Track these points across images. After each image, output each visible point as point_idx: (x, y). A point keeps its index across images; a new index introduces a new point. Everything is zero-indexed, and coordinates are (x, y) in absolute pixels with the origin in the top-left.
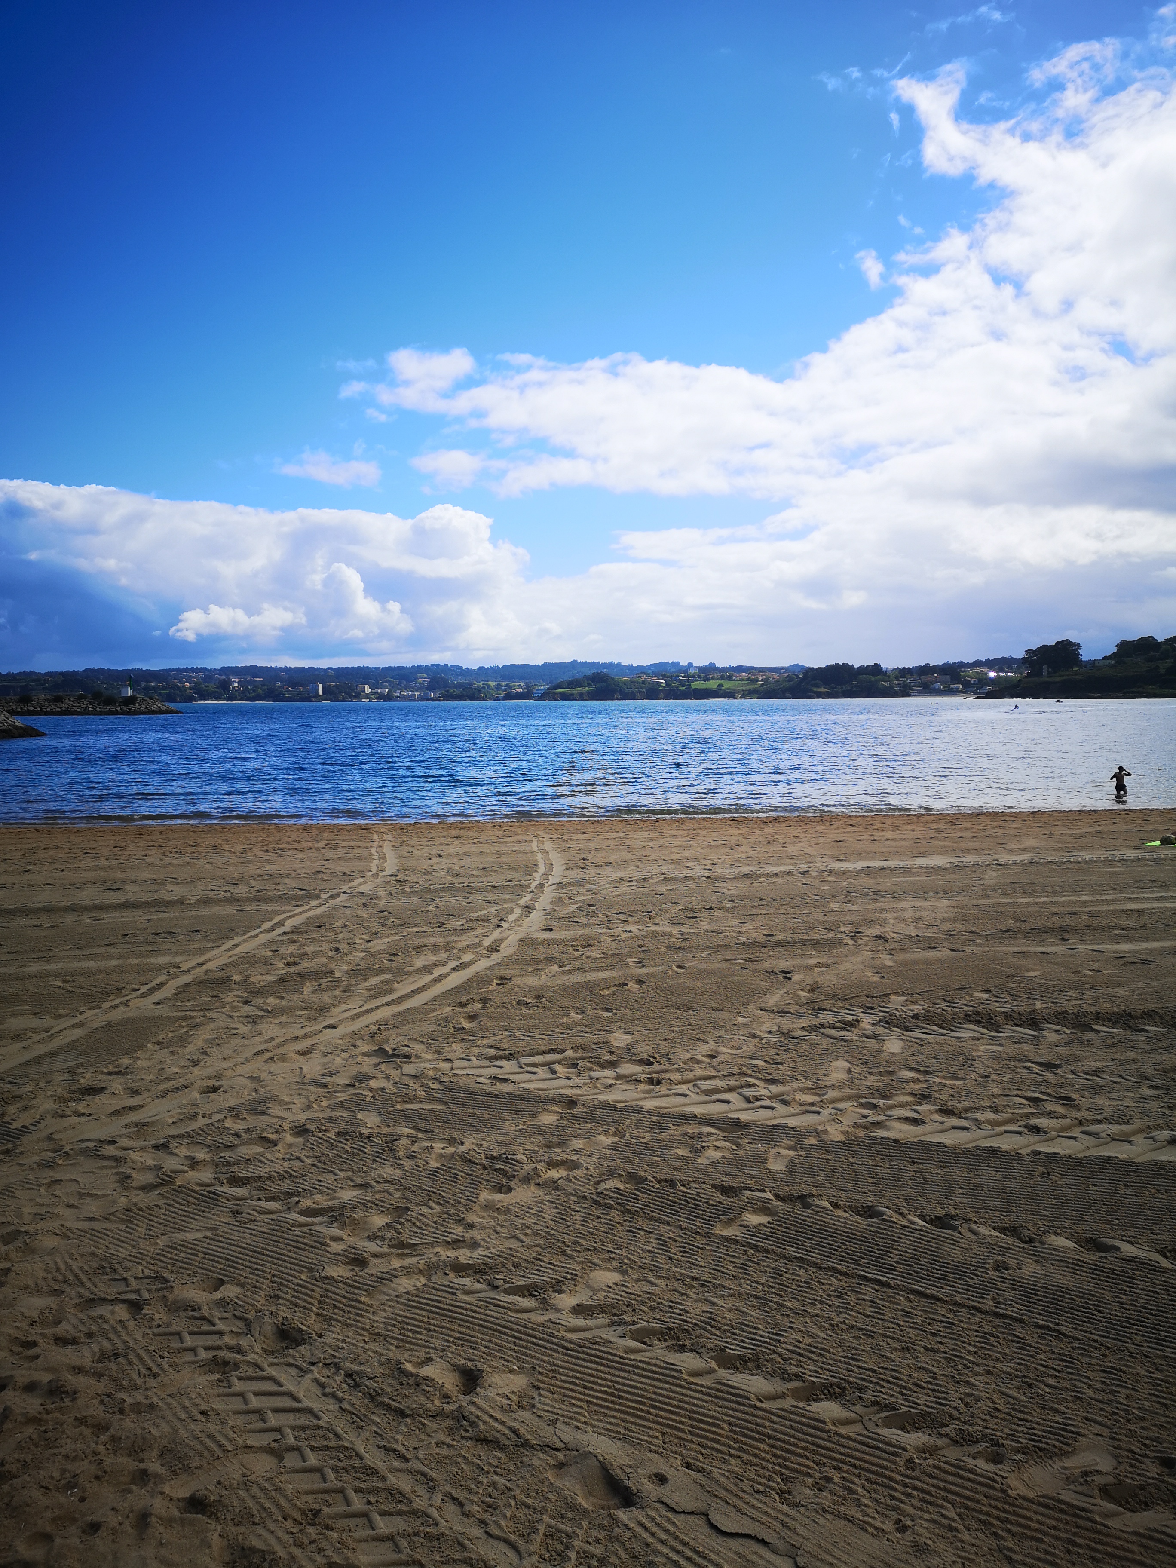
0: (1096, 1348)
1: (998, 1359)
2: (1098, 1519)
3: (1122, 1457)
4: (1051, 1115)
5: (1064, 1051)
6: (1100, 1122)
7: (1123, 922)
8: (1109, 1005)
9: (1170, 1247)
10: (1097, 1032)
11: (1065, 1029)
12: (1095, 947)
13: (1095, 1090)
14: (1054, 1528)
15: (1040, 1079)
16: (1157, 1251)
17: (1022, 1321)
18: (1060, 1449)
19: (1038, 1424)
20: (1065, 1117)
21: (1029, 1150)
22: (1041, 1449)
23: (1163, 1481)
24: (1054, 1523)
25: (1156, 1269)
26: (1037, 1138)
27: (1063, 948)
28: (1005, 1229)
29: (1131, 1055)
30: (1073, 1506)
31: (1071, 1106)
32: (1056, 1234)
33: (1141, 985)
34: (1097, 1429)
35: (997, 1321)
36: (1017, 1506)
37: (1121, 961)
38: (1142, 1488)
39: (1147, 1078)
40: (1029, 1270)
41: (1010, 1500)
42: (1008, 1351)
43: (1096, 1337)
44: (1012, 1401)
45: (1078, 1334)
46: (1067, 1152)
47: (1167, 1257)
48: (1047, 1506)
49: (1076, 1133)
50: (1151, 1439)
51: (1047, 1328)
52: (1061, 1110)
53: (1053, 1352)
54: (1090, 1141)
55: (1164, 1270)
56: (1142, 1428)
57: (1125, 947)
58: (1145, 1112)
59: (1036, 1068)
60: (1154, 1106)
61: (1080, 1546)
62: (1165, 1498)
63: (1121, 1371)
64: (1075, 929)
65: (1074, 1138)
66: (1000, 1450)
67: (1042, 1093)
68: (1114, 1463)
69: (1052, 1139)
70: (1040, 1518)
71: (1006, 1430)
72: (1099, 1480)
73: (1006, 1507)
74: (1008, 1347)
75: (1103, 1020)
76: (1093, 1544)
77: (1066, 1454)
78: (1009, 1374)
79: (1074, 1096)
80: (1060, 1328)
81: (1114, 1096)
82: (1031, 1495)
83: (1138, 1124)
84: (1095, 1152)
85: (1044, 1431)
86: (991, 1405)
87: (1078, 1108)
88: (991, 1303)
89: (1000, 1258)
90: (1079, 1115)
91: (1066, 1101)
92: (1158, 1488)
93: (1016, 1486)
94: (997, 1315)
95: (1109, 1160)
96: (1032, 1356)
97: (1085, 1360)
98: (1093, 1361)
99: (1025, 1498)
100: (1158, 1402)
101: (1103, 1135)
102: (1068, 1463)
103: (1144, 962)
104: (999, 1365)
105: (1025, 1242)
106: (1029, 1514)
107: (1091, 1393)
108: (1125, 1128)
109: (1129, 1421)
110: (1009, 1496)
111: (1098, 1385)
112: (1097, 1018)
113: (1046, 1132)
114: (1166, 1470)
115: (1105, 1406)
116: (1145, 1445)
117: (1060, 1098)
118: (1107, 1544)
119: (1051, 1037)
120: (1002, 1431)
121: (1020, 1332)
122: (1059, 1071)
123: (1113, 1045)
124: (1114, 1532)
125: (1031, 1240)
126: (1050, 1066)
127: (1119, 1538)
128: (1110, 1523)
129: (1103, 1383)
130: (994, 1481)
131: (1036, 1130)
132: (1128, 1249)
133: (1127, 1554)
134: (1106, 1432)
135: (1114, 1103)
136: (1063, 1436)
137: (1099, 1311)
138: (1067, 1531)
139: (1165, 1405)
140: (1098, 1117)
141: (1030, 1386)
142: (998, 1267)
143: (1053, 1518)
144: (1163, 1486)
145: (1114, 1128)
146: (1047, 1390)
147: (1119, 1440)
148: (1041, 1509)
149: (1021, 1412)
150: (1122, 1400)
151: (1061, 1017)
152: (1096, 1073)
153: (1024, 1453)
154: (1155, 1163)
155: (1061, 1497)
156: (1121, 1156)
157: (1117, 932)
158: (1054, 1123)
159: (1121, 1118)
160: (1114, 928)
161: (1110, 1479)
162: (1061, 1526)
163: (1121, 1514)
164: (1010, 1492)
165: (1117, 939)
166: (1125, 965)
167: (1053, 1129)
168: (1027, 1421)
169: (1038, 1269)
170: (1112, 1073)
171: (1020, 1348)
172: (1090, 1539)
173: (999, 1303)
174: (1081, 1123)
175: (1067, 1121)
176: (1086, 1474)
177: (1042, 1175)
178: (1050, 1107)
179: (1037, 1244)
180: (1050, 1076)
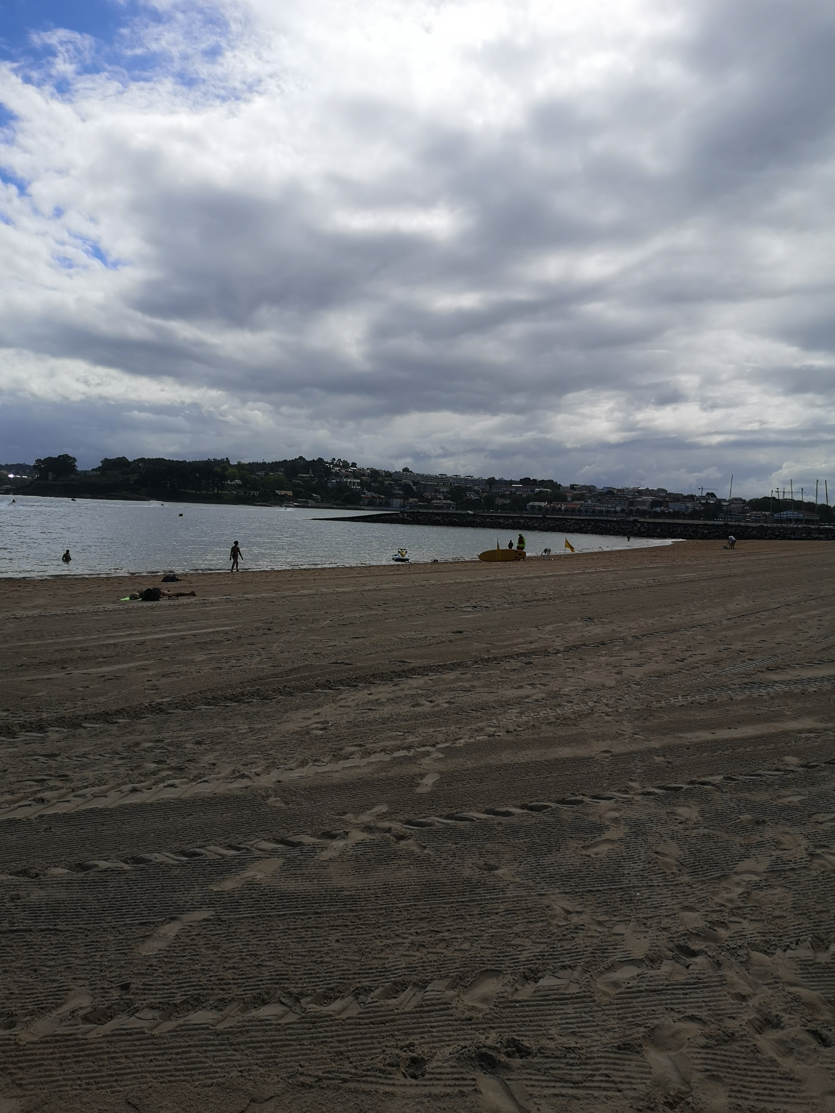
0: (81, 933)
1: (12, 961)
2: (80, 1036)
3: (96, 994)
4: (52, 789)
5: (62, 744)
6: (86, 787)
7: (105, 653)
8: (94, 709)
9: (130, 857)
10: (86, 728)
11: (63, 729)
12: (85, 671)
13: (83, 767)
14: (52, 1053)
15: (45, 765)
16: (122, 861)
17: (30, 930)
18: (56, 1003)
19: (41, 993)
20: (63, 788)
21: (36, 815)
22: (42, 1008)
23: (122, 999)
24: (51, 1051)
25: (121, 872)
26: (42, 806)
27: (63, 674)
28: (19, 872)
29: (108, 740)
30: (64, 1035)
31: (67, 780)
32: (55, 866)
33: (115, 693)
34: (81, 982)
35: (12, 936)
36: (26, 1050)
37: (102, 679)
38: (109, 1008)
39: (117, 753)
40: (36, 895)
41: (21, 1048)
42: (19, 953)
43: (81, 926)
44: (22, 984)
45: (70, 928)
46: (64, 811)
47: (127, 863)
48: (47, 1042)
49: (70, 797)
50: (115, 977)
51: (49, 929)
52: (59, 784)
53: (52, 944)
54: (80, 800)
55: (126, 872)
56: (110, 972)
57: (105, 669)
58: (116, 775)
59: (42, 759)
60: (122, 770)
61: (69, 1058)
62: (123, 1008)
63: (97, 942)
64: (71, 660)
65: (68, 801)
66: (14, 1019)
67: (46, 775)
68: (92, 999)
69: (53, 805)
70: (41, 1051)
71: (18, 1005)
72: (82, 1012)
73: (18, 1053)
74: (20, 950)
75: (90, 719)
76: (77, 1053)
77: (60, 1005)
78: (20, 968)
79: (68, 773)
80: (58, 927)
81: (96, 768)
82: (35, 1039)
83: (112, 783)
84: (82, 808)
85: (45, 996)
86: (7, 992)
87: (71, 781)
88: (7, 925)
89: (14, 893)
90: (72, 785)
91: (64, 777)
92: (118, 1004)
93: (25, 1036)
94: (12, 931)
95: (92, 811)
96: (37, 951)
97: (74, 942)
98: (79, 942)
99: (32, 1043)
100: (120, 953)
101: (89, 795)
102: (60, 1010)
103: (117, 678)
104: (14, 964)
105: (33, 878)
106: (34, 1052)
107: (78, 962)
108: (103, 788)
109: (101, 971)
110: (20, 1045)
111: (82, 956)
112: (86, 719)
113: (48, 801)
114: (124, 992)
115: (87, 967)
116: (111, 982)
117: (59, 776)
118: (86, 1050)
119: (55, 736)
120: (15, 1006)
121: (28, 937)
122: (59, 758)
123: (96, 735)
124: (90, 1041)
125: (37, 875)
126: (52, 756)
127: (94, 1043)
128: (88, 1036)
129: (86, 953)
130: (10, 1040)
131: (42, 800)
132: (103, 864)
133: (99, 1051)
134: (87, 982)
135: (96, 773)
136: (58, 995)
137: (84, 909)
138: (60, 1052)
139: (125, 954)
140: (85, 784)
141: (35, 971)
142: (12, 899)
143: (51, 1048)
144: (122, 1002)
145: (96, 789)
146: (48, 969)
147: (95, 984)
148: (42, 1045)
149: (30, 989)
150: (97, 960)
151: (61, 722)
152: (84, 755)
153: (31, 1015)
154: (122, 806)
155: (56, 1033)
156: (100, 807)
157: (100, 660)
158: (55, 793)
159: (101, 782)
160: (98, 657)
161: (89, 1009)
162: (56, 1050)
163: (96, 1028)
164: (21, 1043)
165: (100, 664)
166: (105, 681)
167: (54, 798)
168: (33, 994)
169: (43, 893)
170: (95, 754)
171: (29, 948)
172: (75, 1051)
173: (13, 923)
174: (73, 791)
175: (64, 791)
176: (73, 1012)
177: (45, 830)
178: (51, 784)
179: (41, 877)
180: (52, 762)
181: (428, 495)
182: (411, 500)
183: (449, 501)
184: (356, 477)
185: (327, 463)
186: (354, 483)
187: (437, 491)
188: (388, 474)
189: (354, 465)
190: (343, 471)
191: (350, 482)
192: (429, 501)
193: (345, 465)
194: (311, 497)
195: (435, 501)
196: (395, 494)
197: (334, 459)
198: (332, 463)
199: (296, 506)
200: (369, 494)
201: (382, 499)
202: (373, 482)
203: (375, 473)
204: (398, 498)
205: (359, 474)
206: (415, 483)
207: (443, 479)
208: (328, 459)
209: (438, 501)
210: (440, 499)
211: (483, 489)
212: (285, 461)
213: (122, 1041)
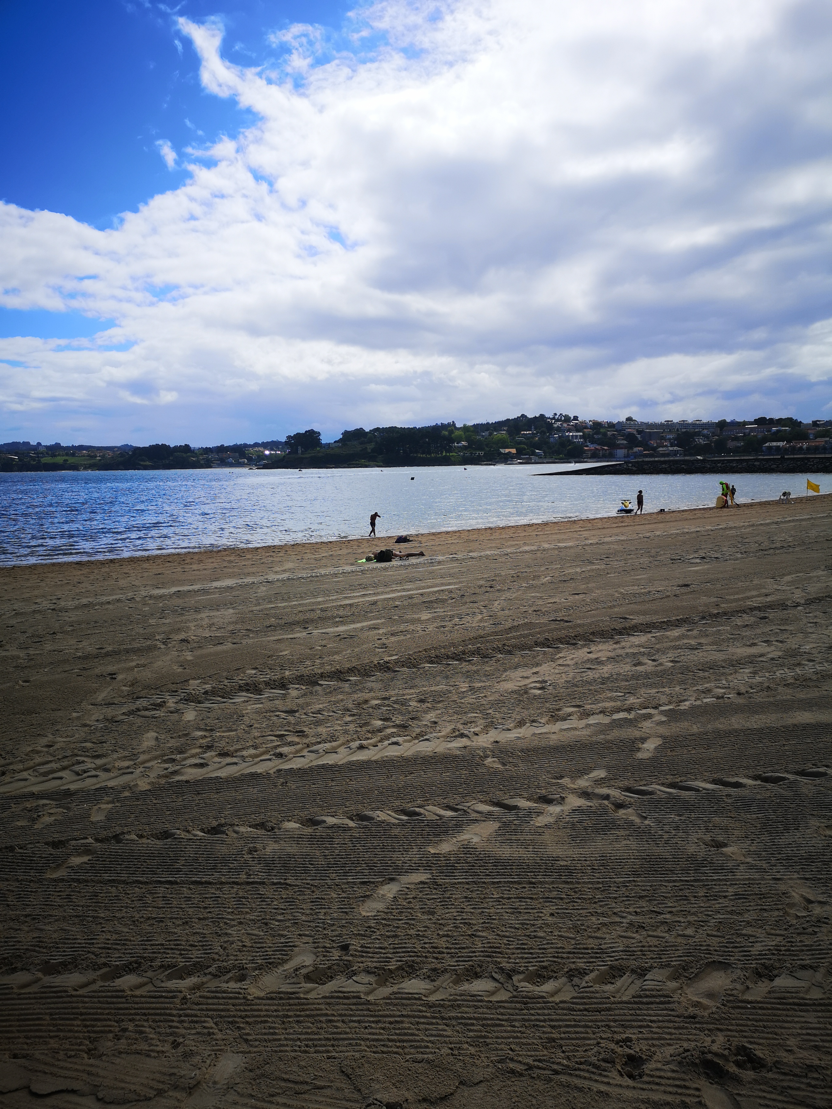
0: (308, 888)
1: (247, 913)
2: (302, 996)
3: (319, 952)
4: (291, 744)
5: (301, 701)
6: (320, 743)
7: (341, 613)
8: (329, 668)
9: (355, 814)
10: (322, 685)
11: (302, 687)
12: (324, 631)
13: (318, 723)
14: (276, 1011)
15: (285, 721)
16: (348, 818)
17: (263, 883)
18: (282, 959)
19: (270, 947)
20: (299, 743)
21: (275, 770)
22: (270, 963)
23: (341, 960)
24: (275, 1008)
25: (346, 829)
26: (281, 761)
27: (305, 634)
28: (258, 825)
29: (341, 697)
30: (288, 993)
31: (303, 736)
32: (289, 821)
33: (349, 651)
34: (305, 939)
35: (248, 888)
36: (253, 1005)
37: (339, 638)
38: (329, 968)
39: (348, 710)
40: (271, 848)
41: (249, 1002)
42: (254, 905)
43: (308, 881)
44: (254, 937)
45: (298, 883)
46: (299, 766)
47: (352, 820)
48: (272, 999)
49: (305, 753)
50: (337, 936)
51: (280, 883)
52: (297, 739)
53: (282, 898)
54: (313, 756)
55: (350, 829)
56: (332, 931)
57: (341, 628)
58: (346, 732)
59: (283, 715)
60: (351, 727)
61: (290, 1017)
62: (342, 970)
63: (322, 899)
64: (312, 621)
65: (303, 756)
66: (244, 972)
67: (286, 731)
68: (314, 957)
69: (290, 760)
70: (267, 1007)
71: (249, 958)
72: (304, 971)
73: (246, 1008)
74: (254, 903)
75: (325, 677)
76: (298, 1013)
77: (286, 961)
78: (253, 920)
79: (305, 729)
80: (288, 881)
81: (329, 725)
82: (262, 994)
83: (342, 740)
84: (315, 763)
85: (273, 951)
86: (240, 944)
87: (307, 736)
88: (245, 877)
89: (252, 845)
90: (306, 741)
91: (301, 733)
92: (338, 965)
93: (254, 991)
94: (248, 883)
95: (323, 767)
96: (268, 905)
97: (301, 898)
98: (306, 897)
99: (259, 998)
100: (342, 912)
101: (321, 751)
102: (287, 967)
103: (351, 637)
104: (248, 916)
105: (269, 831)
106: (260, 1007)
107: (304, 918)
108: (334, 744)
109: (324, 929)
110: (248, 1000)
111: (308, 912)
112: (322, 676)
113: (286, 756)
114: (344, 952)
115: (312, 924)
116: (333, 941)
117: (297, 732)
118: (307, 1010)
119: (294, 693)
120: (246, 959)
121: (262, 890)
122: (297, 714)
123: (330, 692)
124: (311, 1001)
125: (273, 828)
126: (291, 712)
127: (314, 1004)
128: (309, 996)
129: (311, 909)
130: (239, 993)
131: (280, 755)
132: (331, 820)
133: (319, 1012)
134: (311, 940)
135: (329, 729)
136: (284, 951)
137: (312, 864)
138: (283, 1010)
139: (346, 912)
140: (319, 740)
141: (266, 924)
142: (250, 852)
143: (276, 1005)
144: (341, 963)
145: (328, 745)
146: (277, 923)
147: (318, 942)
148: (268, 1001)
149: (260, 943)
150: (321, 917)
151: (300, 679)
152: (319, 712)
153: (260, 969)
154: (351, 763)
155: (280, 990)
156: (330, 763)
157: (338, 620)
158: (292, 749)
159: (333, 738)
160: (335, 617)
161: (311, 968)
162: (280, 1008)
163: (317, 988)
164: (249, 997)
165: (337, 624)
166: (341, 640)
167: (291, 753)
168: (262, 948)
169: (276, 846)
170: (329, 710)
171: (262, 901)
172: (297, 1010)
173: (250, 875)
174: (308, 746)
175: (300, 746)
176: (296, 970)
177: (282, 784)
178: (289, 739)
179: (276, 830)
180: (291, 718)
181: (653, 443)
182: (636, 449)
183: (675, 448)
184: (578, 431)
185: (549, 418)
186: (577, 436)
187: (663, 438)
188: (611, 425)
189: (576, 418)
190: (565, 425)
191: (572, 436)
192: (654, 449)
193: (567, 419)
194: (534, 454)
195: (661, 449)
196: (619, 444)
197: (555, 414)
198: (554, 418)
199: (520, 463)
200: (592, 447)
201: (606, 450)
202: (596, 434)
203: (597, 425)
204: (622, 448)
205: (581, 427)
206: (639, 432)
207: (668, 426)
208: (549, 414)
209: (664, 449)
210: (666, 446)
211: (713, 433)
212: (508, 420)
213: (340, 1004)
